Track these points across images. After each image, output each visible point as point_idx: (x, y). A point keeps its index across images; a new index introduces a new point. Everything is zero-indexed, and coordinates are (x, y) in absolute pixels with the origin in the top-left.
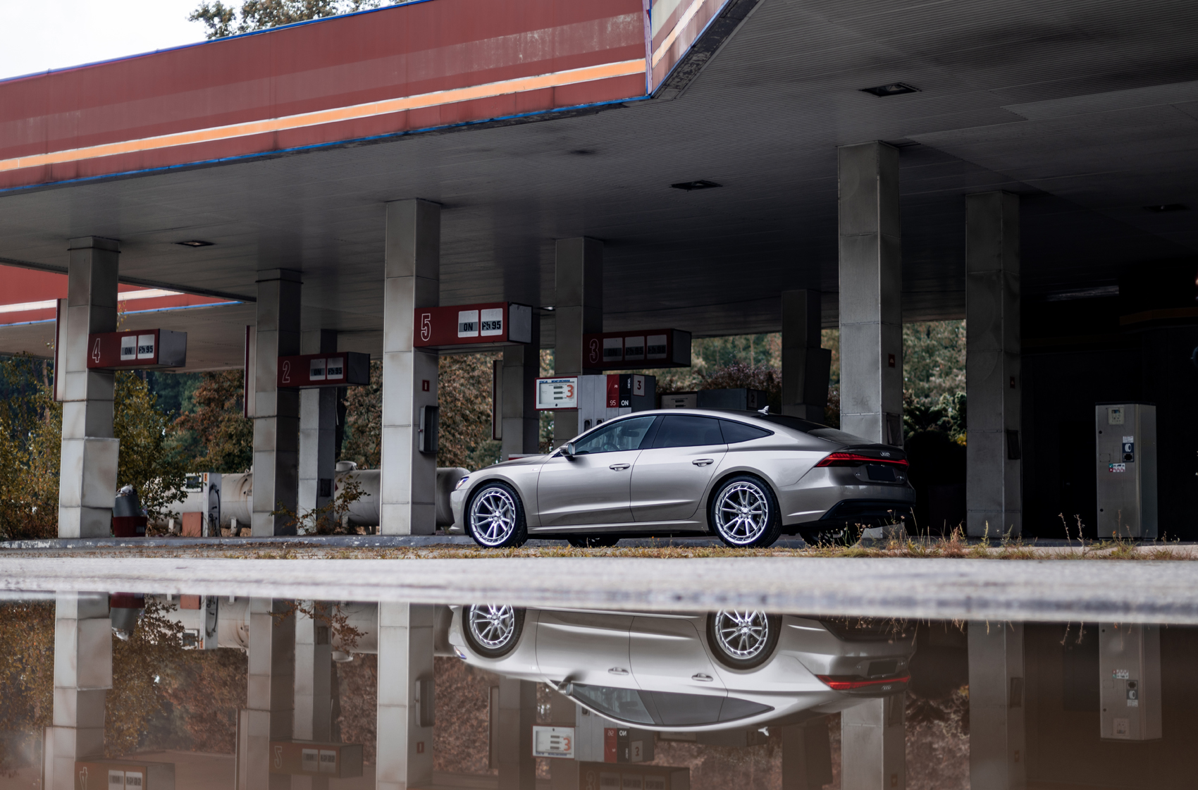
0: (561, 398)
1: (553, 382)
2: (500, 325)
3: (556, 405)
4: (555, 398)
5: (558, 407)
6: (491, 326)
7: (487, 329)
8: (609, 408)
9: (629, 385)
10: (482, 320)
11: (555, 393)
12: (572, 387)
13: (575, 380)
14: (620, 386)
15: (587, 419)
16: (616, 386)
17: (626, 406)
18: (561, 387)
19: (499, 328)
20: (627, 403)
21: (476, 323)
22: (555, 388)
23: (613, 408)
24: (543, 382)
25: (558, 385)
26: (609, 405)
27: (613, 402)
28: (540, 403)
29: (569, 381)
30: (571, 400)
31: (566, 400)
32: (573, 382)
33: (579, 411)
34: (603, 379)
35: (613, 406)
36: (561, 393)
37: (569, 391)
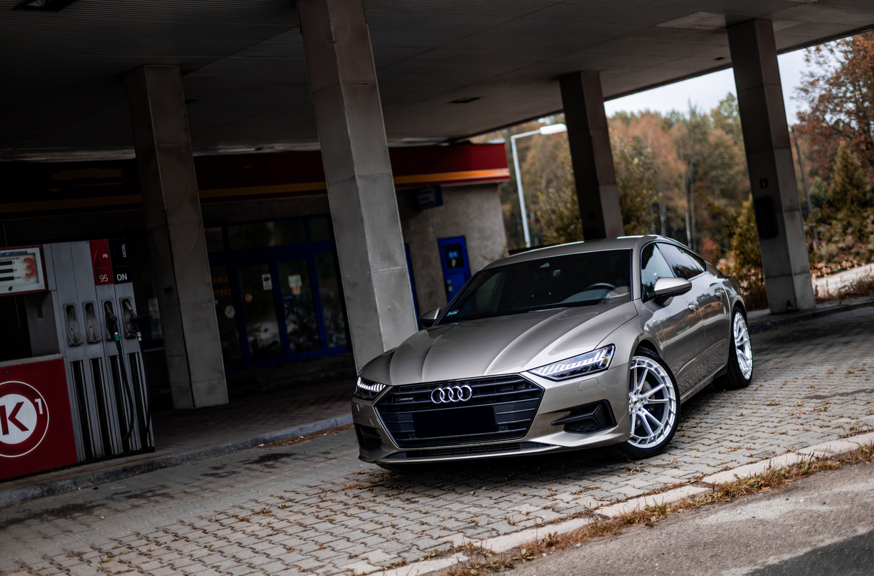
0: (12, 278)
3: (10, 288)
5: (13, 291)
8: (99, 287)
9: (124, 253)
13: (36, 250)
14: (112, 255)
15: (70, 303)
16: (105, 256)
17: (124, 282)
18: (10, 263)
20: (124, 277)
23: (106, 286)
25: (5, 259)
26: (98, 282)
27: (104, 278)
29: (26, 253)
30: (33, 280)
31: (22, 281)
32: (34, 254)
33: (54, 294)
34: (84, 247)
35: (104, 283)
36: (11, 271)
37: (28, 267)
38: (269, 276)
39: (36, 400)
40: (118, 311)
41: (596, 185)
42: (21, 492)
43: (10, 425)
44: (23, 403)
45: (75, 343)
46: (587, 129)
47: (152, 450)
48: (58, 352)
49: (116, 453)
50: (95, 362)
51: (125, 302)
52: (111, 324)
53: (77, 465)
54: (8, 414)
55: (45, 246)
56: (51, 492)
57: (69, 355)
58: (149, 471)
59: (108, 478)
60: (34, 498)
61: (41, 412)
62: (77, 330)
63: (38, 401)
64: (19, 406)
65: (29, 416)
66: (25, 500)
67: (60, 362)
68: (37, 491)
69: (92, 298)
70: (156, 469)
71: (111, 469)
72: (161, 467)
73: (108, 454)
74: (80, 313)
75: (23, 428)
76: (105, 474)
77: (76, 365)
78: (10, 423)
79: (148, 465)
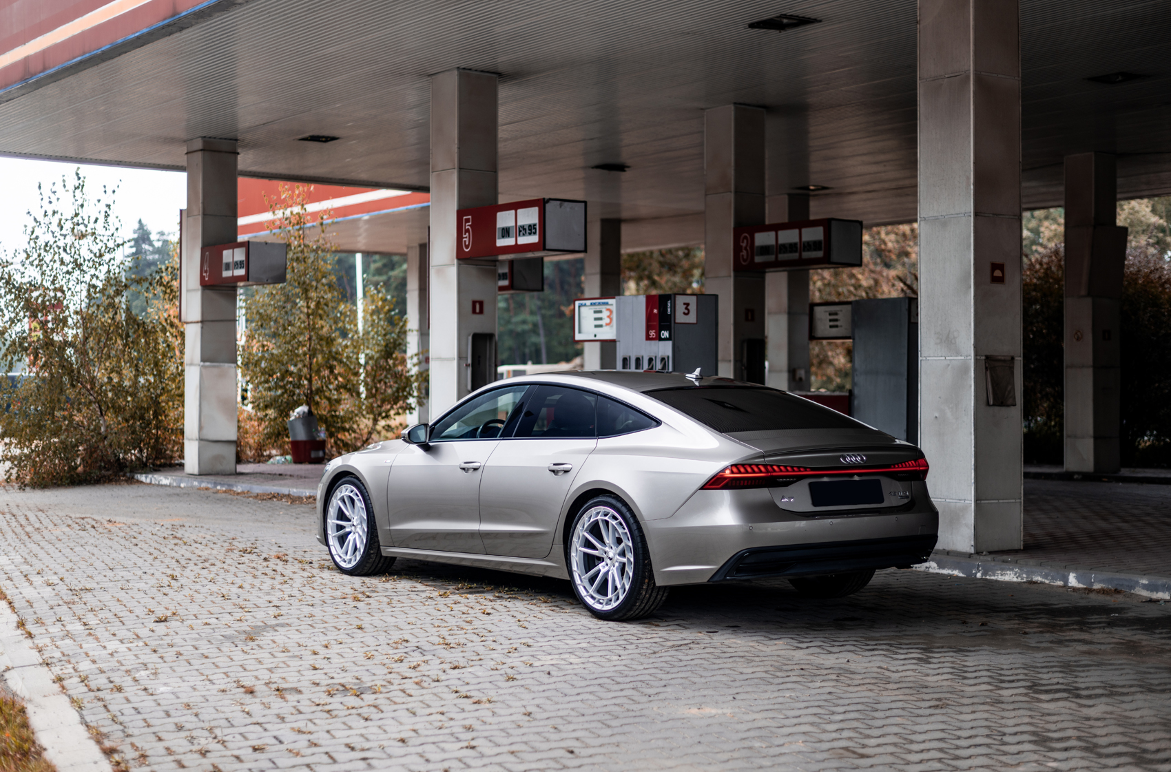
0: (601, 326)
1: (592, 304)
2: (535, 229)
3: (595, 336)
4: (595, 326)
5: (598, 338)
6: (527, 231)
7: (523, 235)
8: (649, 342)
9: (669, 310)
10: (519, 223)
11: (595, 319)
12: (611, 312)
13: (612, 302)
14: (659, 311)
15: (626, 354)
17: (666, 339)
18: (600, 312)
19: (535, 233)
20: (666, 334)
21: (512, 227)
22: (594, 312)
23: (653, 342)
24: (582, 305)
25: (598, 308)
26: (648, 338)
27: (652, 333)
28: (580, 332)
29: (607, 304)
30: (611, 328)
31: (605, 329)
32: (612, 305)
33: (618, 345)
34: (642, 301)
35: (652, 339)
36: (601, 319)
37: (609, 317)
55: (618, 298)
69: (642, 352)
74: (632, 365)
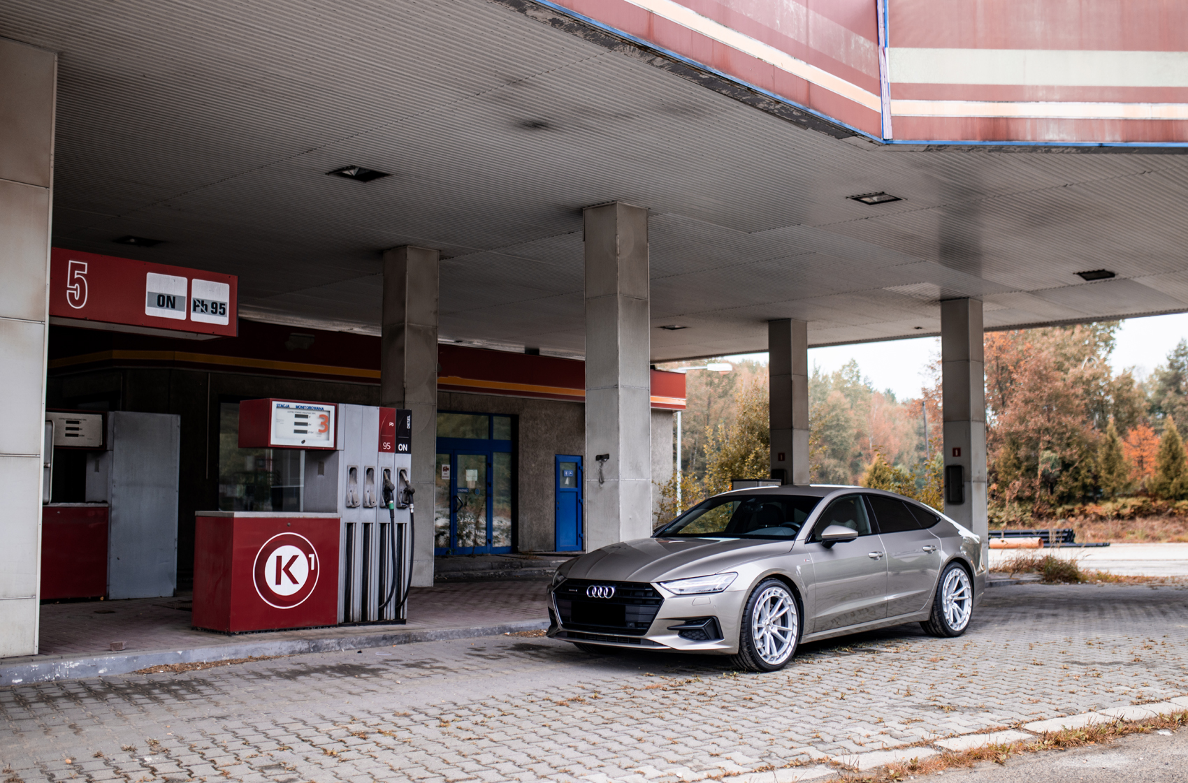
0: (305, 432)
1: (297, 407)
2: (224, 309)
3: (303, 442)
4: (296, 431)
5: (305, 445)
6: (210, 308)
7: (202, 311)
8: (381, 453)
9: (408, 425)
10: (194, 295)
11: (297, 424)
12: (326, 419)
13: (332, 408)
14: (398, 424)
15: (353, 465)
16: (391, 424)
17: (404, 452)
18: (306, 417)
19: (223, 314)
20: (405, 447)
21: (182, 298)
22: (297, 416)
23: (387, 454)
24: (282, 407)
25: (302, 412)
26: (381, 449)
27: (387, 445)
28: (275, 436)
29: (322, 410)
30: (324, 436)
31: (314, 436)
32: (329, 412)
33: (341, 453)
34: (375, 411)
35: (386, 451)
36: (306, 424)
37: (322, 423)
38: (449, 466)
39: (310, 556)
40: (394, 480)
41: (791, 428)
42: (290, 644)
43: (284, 575)
44: (297, 556)
45: (352, 506)
46: (790, 374)
47: (403, 622)
48: (336, 511)
49: (372, 620)
50: (366, 526)
51: (402, 473)
52: (387, 491)
53: (336, 626)
54: (283, 565)
55: (341, 406)
56: (317, 649)
57: (345, 516)
58: (405, 642)
59: (369, 644)
60: (301, 652)
61: (313, 568)
62: (355, 493)
63: (311, 556)
64: (294, 558)
65: (301, 570)
66: (293, 653)
67: (337, 521)
68: (304, 646)
69: (373, 464)
70: (412, 641)
71: (372, 635)
72: (417, 641)
73: (364, 620)
74: (361, 474)
75: (295, 581)
76: (367, 639)
77: (350, 526)
78: (283, 574)
79: (406, 637)
